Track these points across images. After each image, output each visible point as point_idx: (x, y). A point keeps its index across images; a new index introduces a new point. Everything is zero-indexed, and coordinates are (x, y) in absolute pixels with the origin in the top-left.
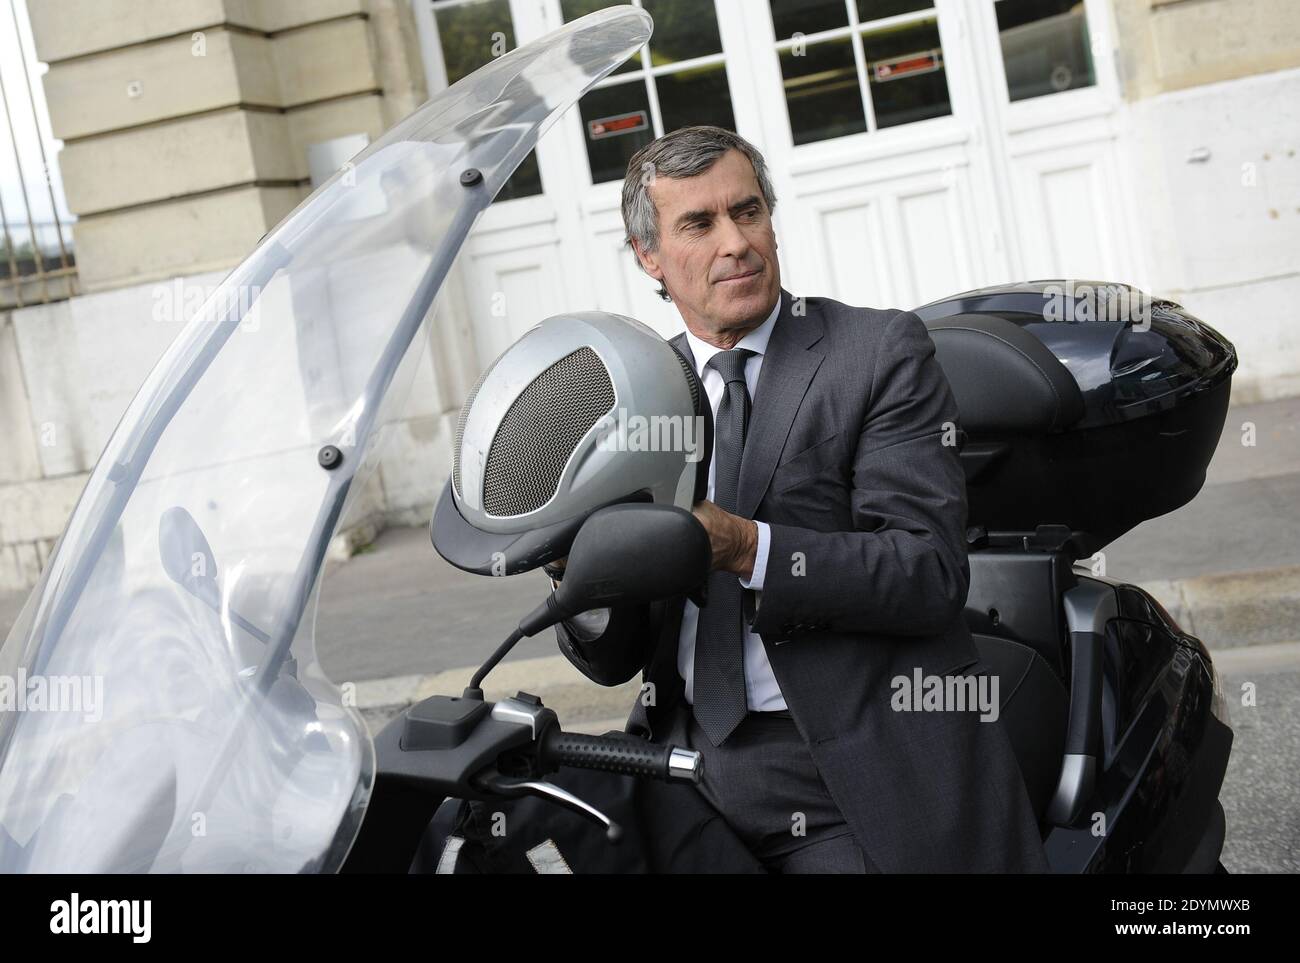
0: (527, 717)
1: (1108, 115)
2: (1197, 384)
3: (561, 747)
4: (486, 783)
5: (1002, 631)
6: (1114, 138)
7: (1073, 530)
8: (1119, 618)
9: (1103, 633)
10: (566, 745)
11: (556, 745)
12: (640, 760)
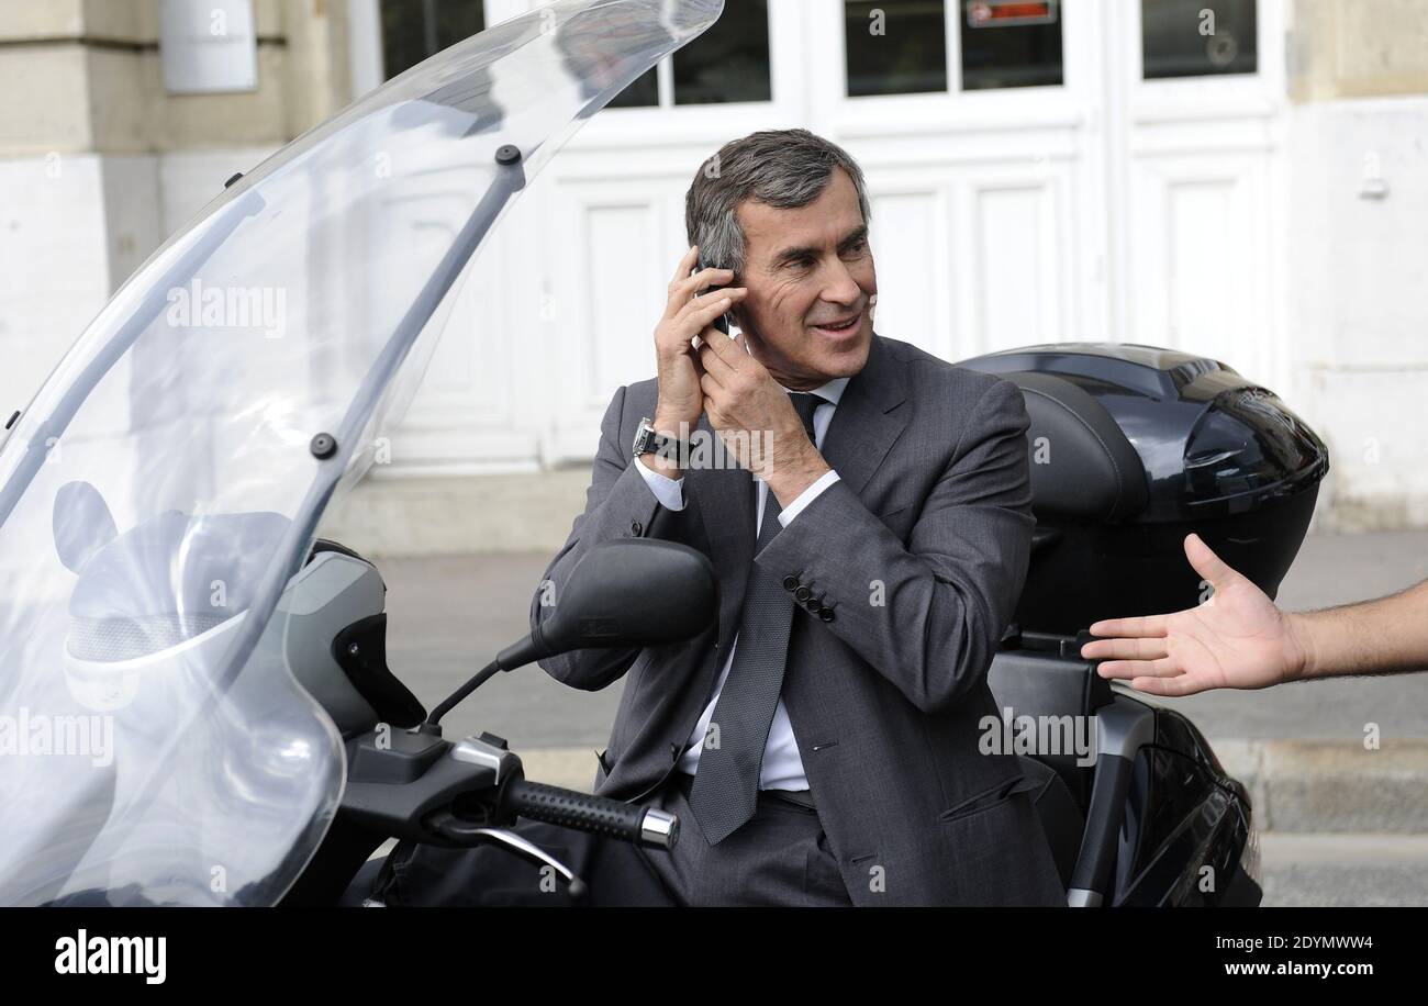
0: (492, 759)
1: (1266, 118)
2: (1278, 488)
3: (525, 796)
4: (438, 825)
6: (1270, 149)
8: (1154, 745)
9: (1132, 759)
10: (530, 795)
11: (518, 793)
12: (611, 818)
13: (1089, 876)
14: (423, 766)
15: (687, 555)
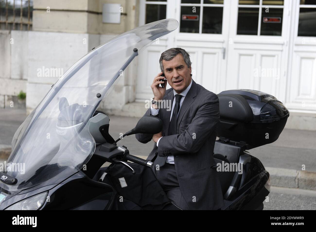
0: (123, 150)
2: (278, 119)
3: (128, 157)
4: (113, 160)
7: (247, 143)
8: (251, 163)
10: (129, 157)
11: (127, 156)
12: (142, 162)
13: (233, 184)
14: (112, 150)
15: (158, 119)
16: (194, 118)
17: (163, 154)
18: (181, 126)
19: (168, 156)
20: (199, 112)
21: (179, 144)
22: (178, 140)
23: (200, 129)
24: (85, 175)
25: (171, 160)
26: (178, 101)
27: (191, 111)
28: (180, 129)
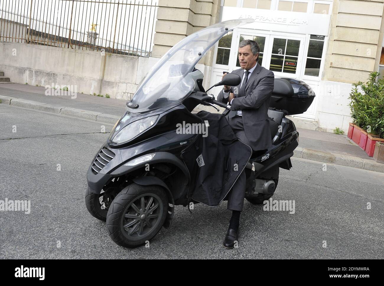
0: (212, 96)
5: (274, 121)
8: (289, 123)
9: (286, 124)
11: (214, 101)
13: (278, 135)
14: (204, 95)
16: (257, 86)
17: (235, 109)
18: (248, 91)
19: (238, 110)
20: (261, 82)
21: (246, 102)
22: (246, 99)
23: (261, 93)
24: (185, 107)
25: (240, 113)
26: (247, 75)
27: (255, 82)
28: (247, 93)
